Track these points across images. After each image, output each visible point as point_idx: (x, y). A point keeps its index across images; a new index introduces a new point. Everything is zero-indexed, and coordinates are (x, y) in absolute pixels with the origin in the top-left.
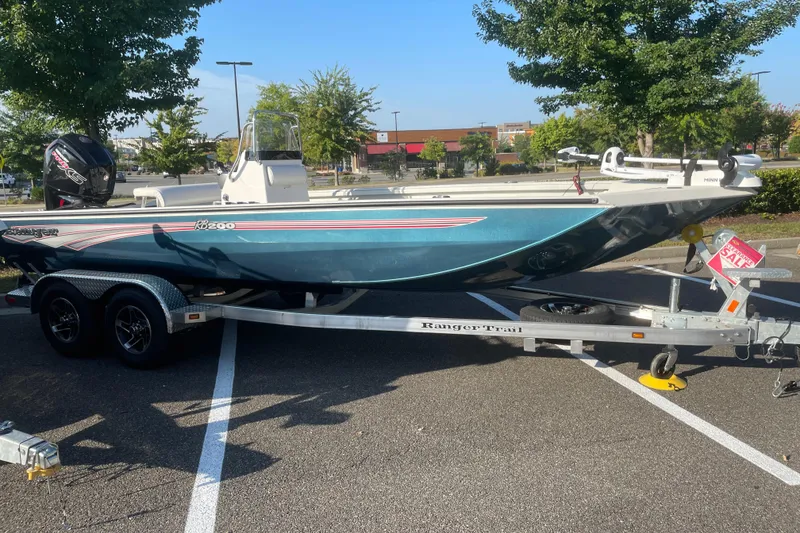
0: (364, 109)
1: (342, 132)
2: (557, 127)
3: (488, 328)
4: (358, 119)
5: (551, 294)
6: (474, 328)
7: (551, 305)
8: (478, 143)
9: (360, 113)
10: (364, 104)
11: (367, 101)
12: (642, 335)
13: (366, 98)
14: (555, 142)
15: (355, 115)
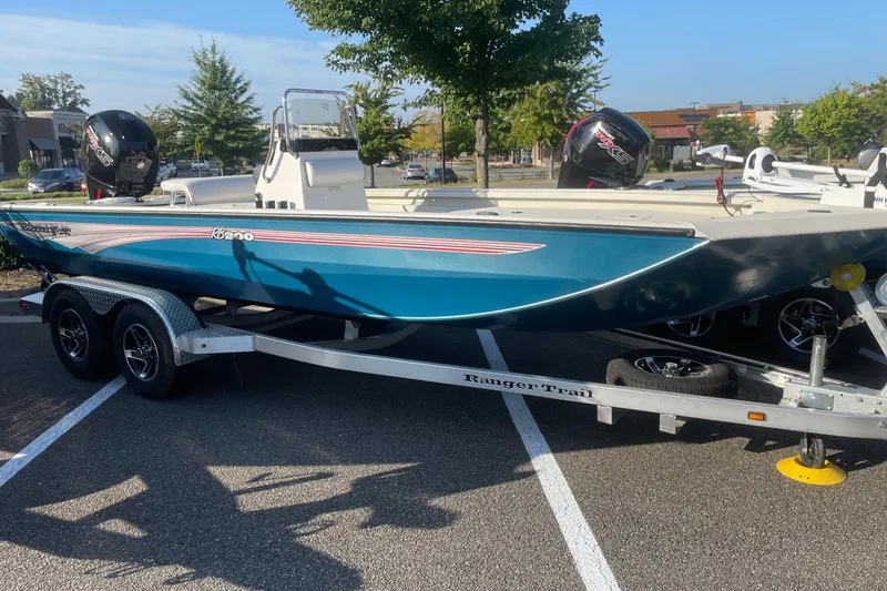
0: (589, 85)
1: (565, 115)
2: (837, 107)
3: (549, 387)
4: (581, 98)
5: (661, 342)
6: (531, 387)
7: (649, 360)
8: (727, 128)
9: (584, 90)
10: (591, 79)
11: (595, 76)
12: (763, 417)
13: (594, 72)
14: (833, 126)
15: (580, 93)
